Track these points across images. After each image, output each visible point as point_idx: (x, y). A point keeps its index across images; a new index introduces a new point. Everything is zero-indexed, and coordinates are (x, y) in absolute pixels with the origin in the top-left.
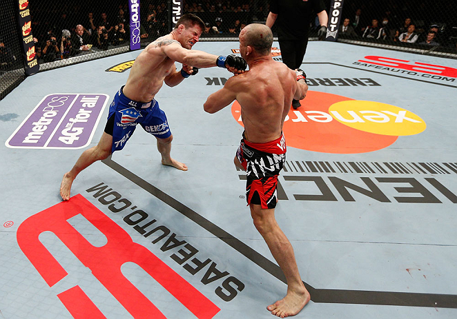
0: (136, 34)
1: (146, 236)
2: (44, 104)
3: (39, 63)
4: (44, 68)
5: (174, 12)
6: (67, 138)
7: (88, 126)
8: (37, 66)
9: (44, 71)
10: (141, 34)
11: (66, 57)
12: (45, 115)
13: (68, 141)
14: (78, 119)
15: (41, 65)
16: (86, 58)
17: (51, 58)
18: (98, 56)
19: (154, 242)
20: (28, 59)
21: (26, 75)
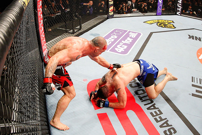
0: (160, 8)
1: (142, 101)
2: (112, 32)
3: (114, 14)
4: (116, 16)
5: (178, 1)
6: (119, 49)
7: (130, 46)
8: (113, 15)
9: (115, 17)
10: (162, 9)
11: (127, 13)
12: (112, 37)
13: (119, 50)
14: (126, 41)
15: (115, 15)
16: (135, 15)
17: (120, 13)
18: (141, 15)
19: (145, 105)
20: (110, 11)
21: (108, 18)
